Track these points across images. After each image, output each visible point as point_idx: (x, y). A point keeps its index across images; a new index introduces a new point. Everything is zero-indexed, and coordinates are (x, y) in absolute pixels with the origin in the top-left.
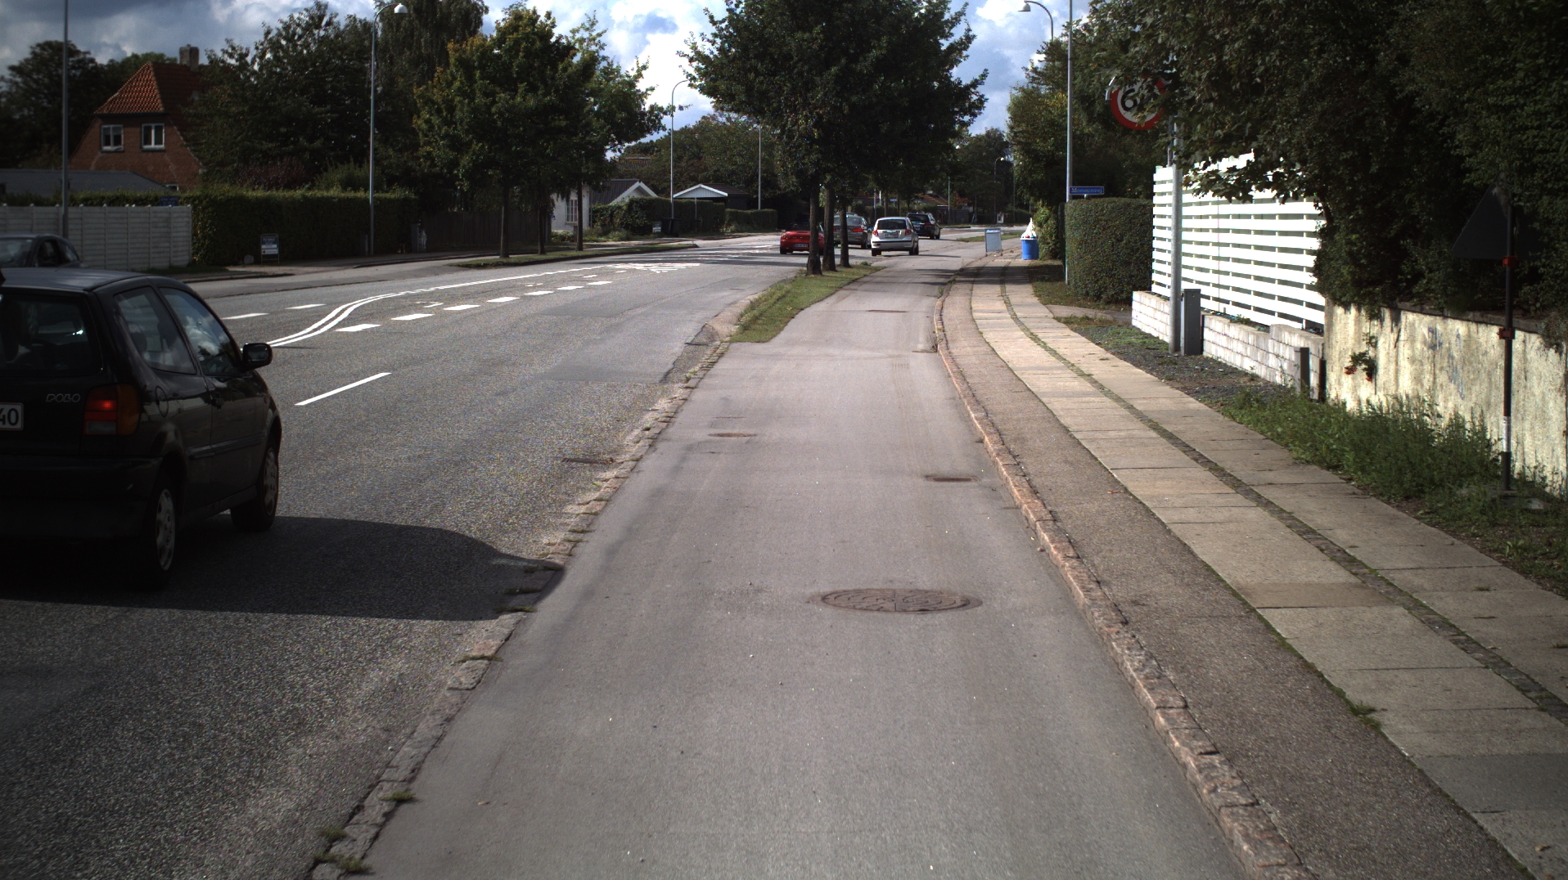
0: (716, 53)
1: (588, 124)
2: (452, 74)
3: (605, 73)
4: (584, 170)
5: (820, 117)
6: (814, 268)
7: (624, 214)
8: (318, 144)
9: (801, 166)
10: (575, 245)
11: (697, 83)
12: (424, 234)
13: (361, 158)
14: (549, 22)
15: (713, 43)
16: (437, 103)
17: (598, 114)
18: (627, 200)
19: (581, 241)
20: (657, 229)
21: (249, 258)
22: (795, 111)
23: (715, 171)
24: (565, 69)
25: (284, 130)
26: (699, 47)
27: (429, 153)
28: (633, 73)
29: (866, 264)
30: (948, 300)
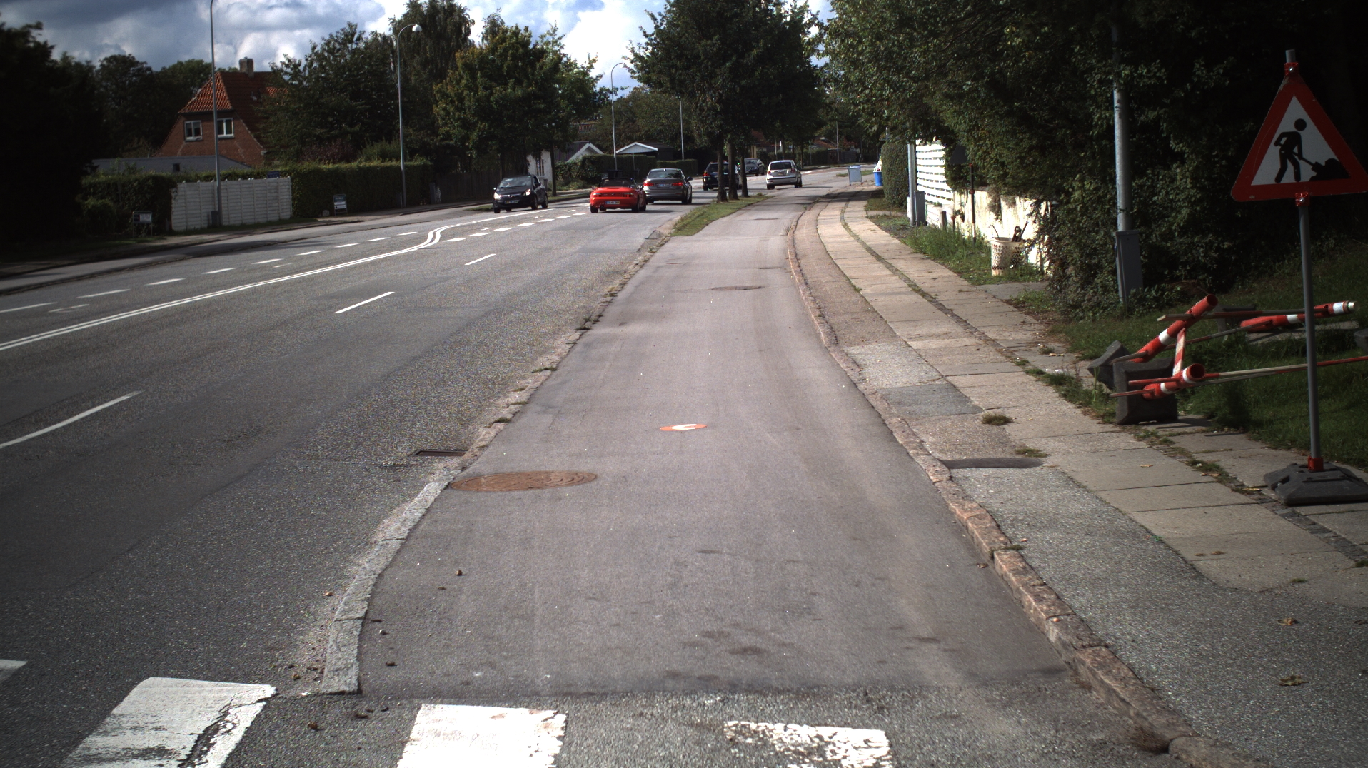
0: (648, 54)
1: (558, 105)
2: (460, 75)
3: (567, 66)
4: (555, 138)
5: (721, 95)
6: (722, 197)
7: (579, 169)
8: (357, 128)
9: (709, 129)
11: (636, 75)
12: (439, 190)
13: (391, 135)
14: (527, 34)
15: (647, 49)
16: (450, 97)
17: (562, 96)
18: (581, 158)
19: (555, 189)
21: (326, 212)
22: (703, 92)
23: (646, 132)
24: (541, 68)
25: (330, 119)
26: (637, 51)
27: (447, 132)
28: (586, 65)
29: (760, 195)
30: (807, 212)
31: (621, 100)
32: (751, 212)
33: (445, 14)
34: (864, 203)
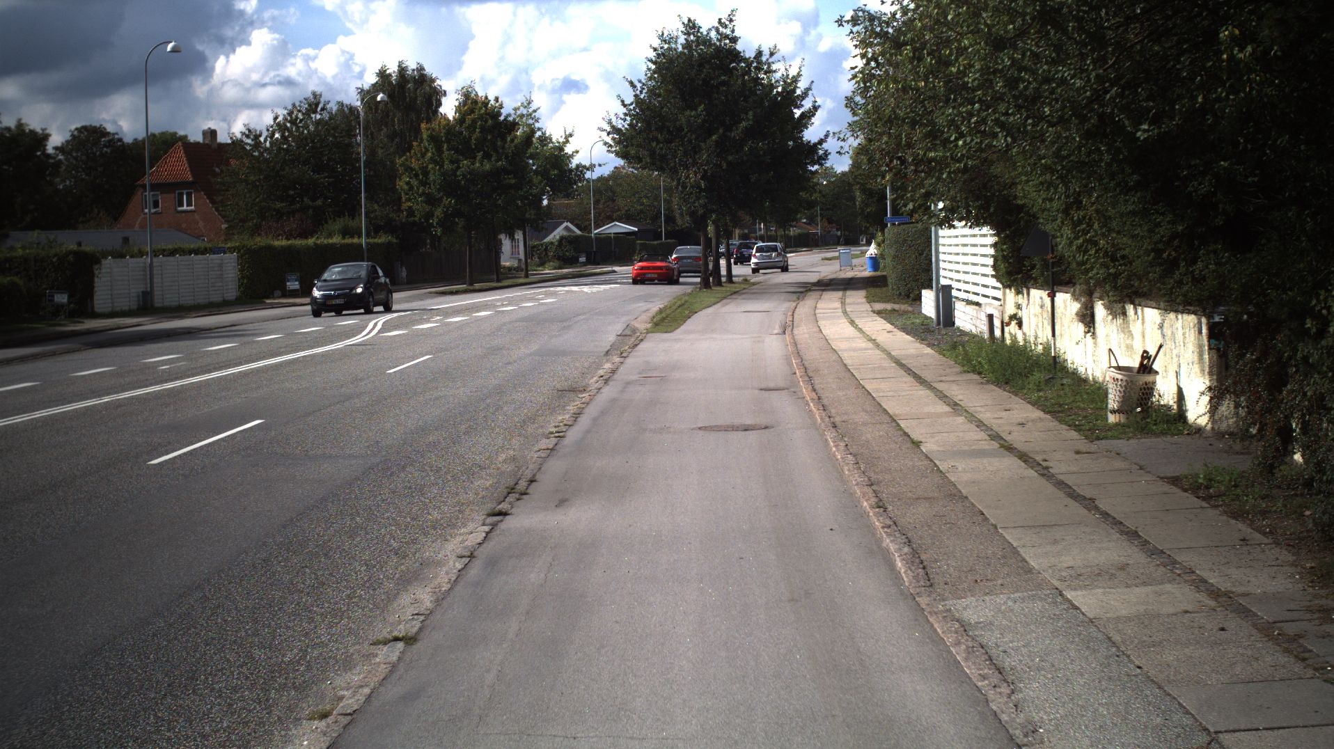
0: (626, 126)
1: (531, 181)
2: (425, 148)
3: (541, 141)
4: (527, 216)
5: (706, 171)
6: (706, 284)
7: (556, 249)
8: (319, 202)
9: (692, 209)
10: (523, 274)
11: (613, 149)
12: (404, 269)
13: (354, 211)
14: (497, 105)
15: (625, 120)
16: (414, 170)
17: (536, 172)
18: (558, 237)
19: (527, 271)
20: (582, 259)
21: (278, 293)
22: (687, 167)
23: (627, 211)
24: (512, 141)
25: (291, 192)
26: (614, 123)
27: (410, 208)
28: (561, 140)
29: (746, 280)
30: (801, 303)
31: (601, 179)
32: (739, 301)
33: (415, 84)
34: (863, 293)
